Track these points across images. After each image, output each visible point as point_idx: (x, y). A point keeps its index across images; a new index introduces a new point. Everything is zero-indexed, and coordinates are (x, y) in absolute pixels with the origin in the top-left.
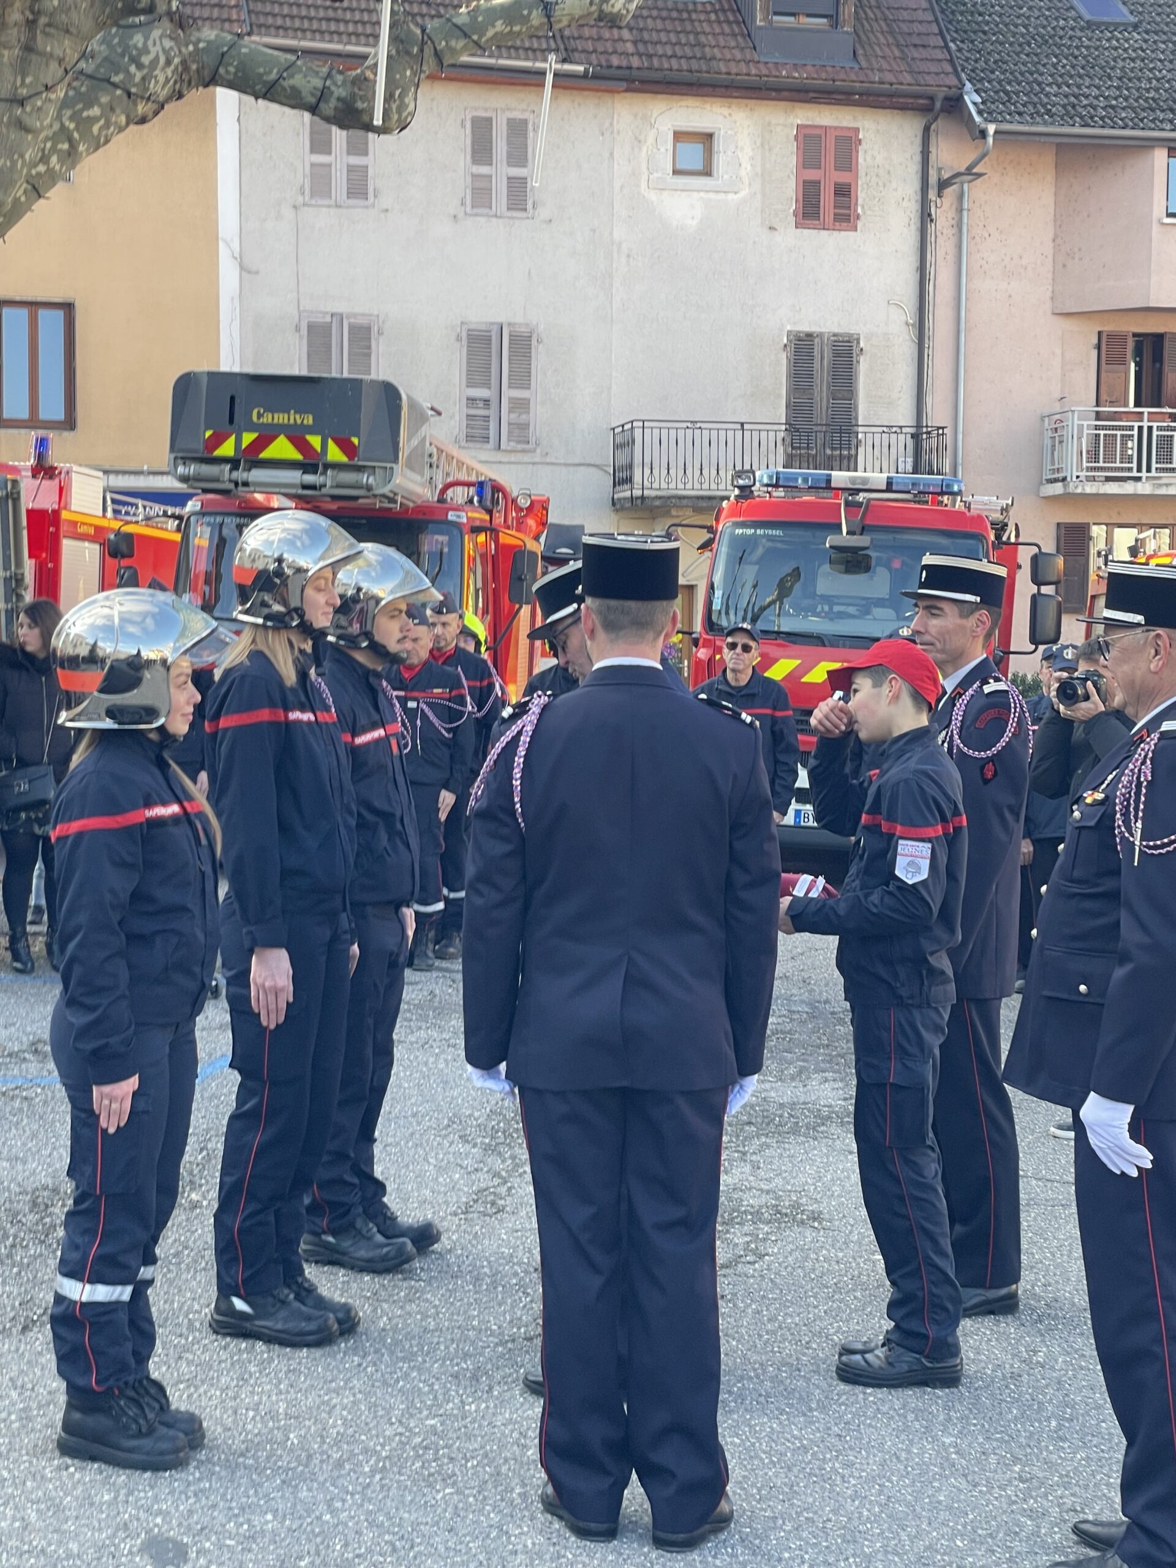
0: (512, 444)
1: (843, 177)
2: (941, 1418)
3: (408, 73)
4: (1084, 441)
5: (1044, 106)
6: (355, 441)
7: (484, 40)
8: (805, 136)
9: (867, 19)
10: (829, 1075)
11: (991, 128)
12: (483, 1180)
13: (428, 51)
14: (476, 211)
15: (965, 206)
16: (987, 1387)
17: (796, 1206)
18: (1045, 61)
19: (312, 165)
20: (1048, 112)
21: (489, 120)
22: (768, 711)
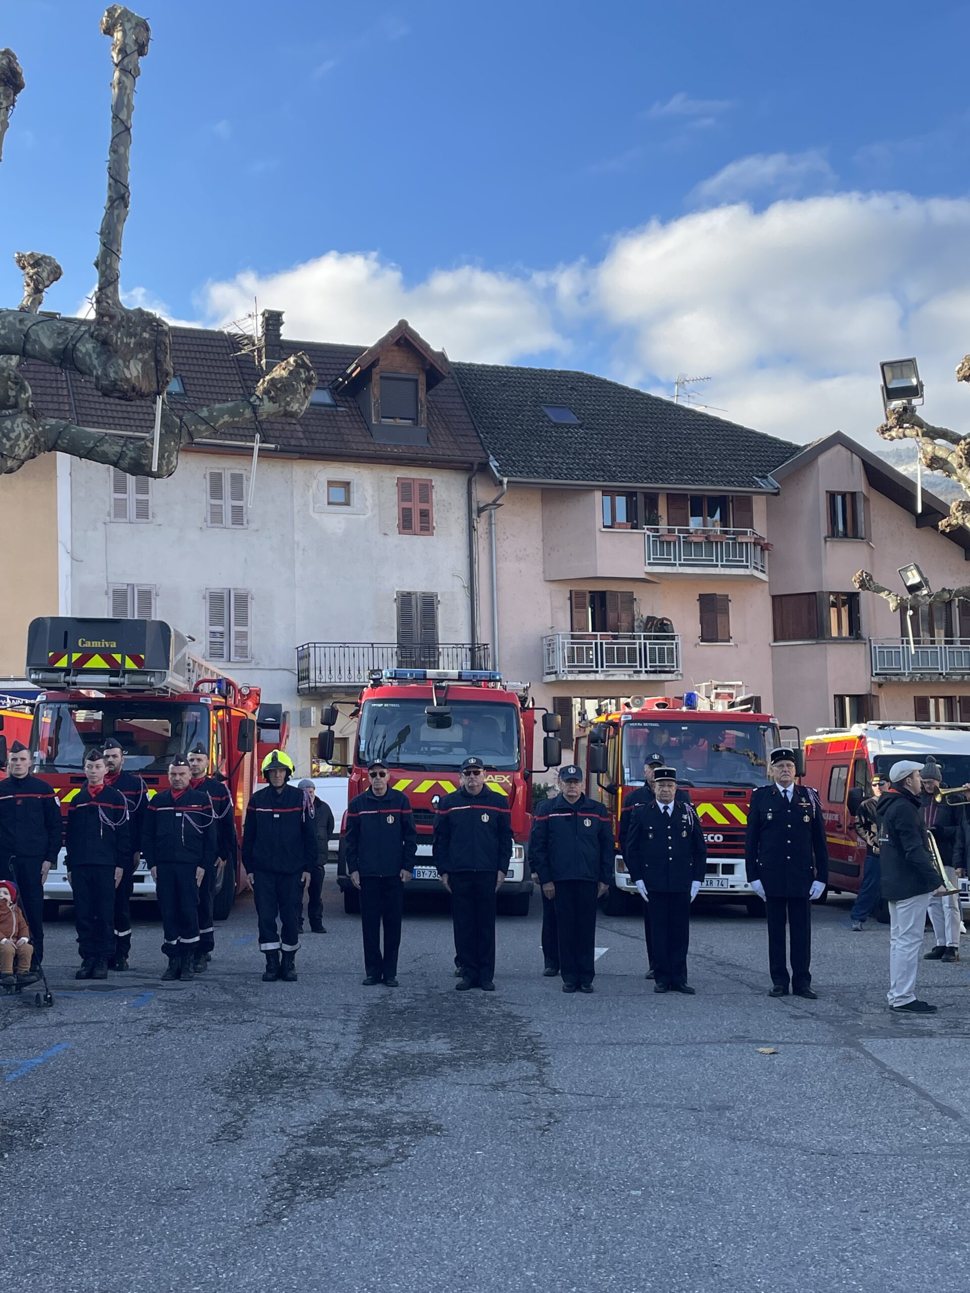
0: (237, 658)
1: (424, 506)
2: (525, 1257)
3: (173, 443)
4: (566, 651)
5: (533, 468)
6: (142, 656)
7: (217, 425)
8: (402, 484)
9: (434, 421)
10: (441, 1034)
11: (505, 480)
12: (228, 1117)
13: (184, 431)
14: (214, 525)
15: (493, 522)
16: (552, 1234)
17: (426, 1122)
18: (533, 444)
19: (115, 499)
20: (536, 471)
21: (220, 474)
22: (399, 811)
